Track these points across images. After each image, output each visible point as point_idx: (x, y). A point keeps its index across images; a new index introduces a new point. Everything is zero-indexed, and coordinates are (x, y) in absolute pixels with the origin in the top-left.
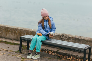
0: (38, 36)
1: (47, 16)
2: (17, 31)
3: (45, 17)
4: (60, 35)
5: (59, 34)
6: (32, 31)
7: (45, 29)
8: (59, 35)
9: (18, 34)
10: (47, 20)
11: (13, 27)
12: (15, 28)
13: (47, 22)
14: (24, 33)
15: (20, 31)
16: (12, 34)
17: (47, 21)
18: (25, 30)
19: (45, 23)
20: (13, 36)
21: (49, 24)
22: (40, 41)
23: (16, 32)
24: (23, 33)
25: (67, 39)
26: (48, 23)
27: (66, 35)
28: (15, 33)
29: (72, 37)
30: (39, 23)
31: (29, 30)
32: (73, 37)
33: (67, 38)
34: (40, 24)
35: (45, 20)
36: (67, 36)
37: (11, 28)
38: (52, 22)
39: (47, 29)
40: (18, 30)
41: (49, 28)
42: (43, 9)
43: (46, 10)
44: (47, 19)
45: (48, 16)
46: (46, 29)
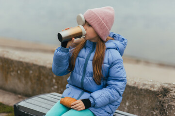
2: (31, 72)
4: (155, 90)
5: (152, 86)
8: (152, 89)
9: (34, 81)
11: (21, 60)
14: (50, 78)
15: (40, 72)
16: (19, 79)
20: (23, 85)
23: (28, 74)
24: (47, 78)
40: (34, 67)
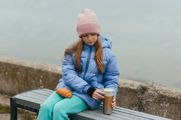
0: (59, 98)
1: (93, 34)
2: (19, 73)
3: (86, 35)
4: (135, 88)
5: (132, 85)
6: (57, 72)
7: (83, 73)
8: (132, 88)
10: (91, 47)
11: (9, 62)
12: (14, 65)
13: (90, 52)
14: (36, 78)
15: (27, 74)
16: (6, 80)
17: (93, 49)
18: (40, 71)
19: (85, 54)
20: (10, 86)
21: (95, 59)
22: (64, 117)
23: (16, 75)
24: (34, 79)
25: (154, 102)
26: (93, 54)
27: (152, 88)
28: (14, 76)
29: (171, 96)
30: (68, 53)
31: (50, 70)
32: (174, 96)
33: (156, 99)
34: (68, 56)
35: (86, 47)
36: (157, 91)
37: (4, 63)
38: (106, 53)
39: (89, 74)
40: (21, 69)
41: (96, 70)
42: (87, 10)
43: (93, 14)
44: (92, 44)
45: (98, 35)
46: (85, 73)
